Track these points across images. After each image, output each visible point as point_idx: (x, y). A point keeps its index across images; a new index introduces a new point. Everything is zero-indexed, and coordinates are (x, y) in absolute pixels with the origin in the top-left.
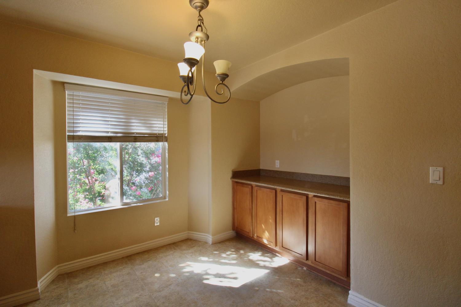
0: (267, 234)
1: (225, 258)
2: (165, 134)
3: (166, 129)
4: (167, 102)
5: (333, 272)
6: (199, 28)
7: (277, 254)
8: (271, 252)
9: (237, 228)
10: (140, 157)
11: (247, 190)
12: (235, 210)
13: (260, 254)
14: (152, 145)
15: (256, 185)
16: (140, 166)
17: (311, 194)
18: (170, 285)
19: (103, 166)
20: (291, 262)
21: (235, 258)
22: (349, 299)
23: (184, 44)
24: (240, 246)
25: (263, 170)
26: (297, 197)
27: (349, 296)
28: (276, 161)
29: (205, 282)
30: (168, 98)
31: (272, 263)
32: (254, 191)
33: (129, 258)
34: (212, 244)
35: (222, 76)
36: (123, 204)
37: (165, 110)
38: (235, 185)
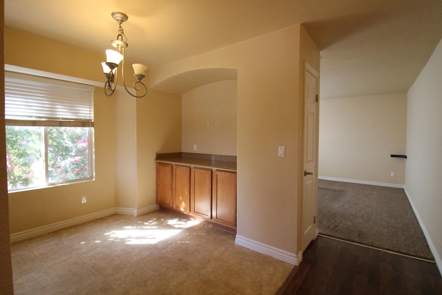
0: (183, 204)
1: (146, 225)
2: (92, 120)
3: (93, 115)
4: (94, 91)
5: (228, 224)
6: (120, 37)
7: (191, 219)
8: (187, 218)
9: (160, 201)
10: (66, 141)
11: (168, 169)
12: (159, 187)
13: (177, 220)
14: (78, 130)
15: (175, 164)
16: (65, 151)
17: (214, 169)
18: (97, 248)
19: (23, 150)
20: (202, 223)
21: (156, 225)
22: (236, 240)
23: (105, 51)
24: (161, 215)
25: (184, 153)
26: (205, 171)
27: (236, 239)
28: (194, 145)
29: (127, 243)
30: (94, 88)
31: (185, 225)
32: (173, 169)
33: (56, 233)
34: (137, 216)
35: (139, 76)
36: (48, 184)
37: (92, 98)
38: (159, 165)
